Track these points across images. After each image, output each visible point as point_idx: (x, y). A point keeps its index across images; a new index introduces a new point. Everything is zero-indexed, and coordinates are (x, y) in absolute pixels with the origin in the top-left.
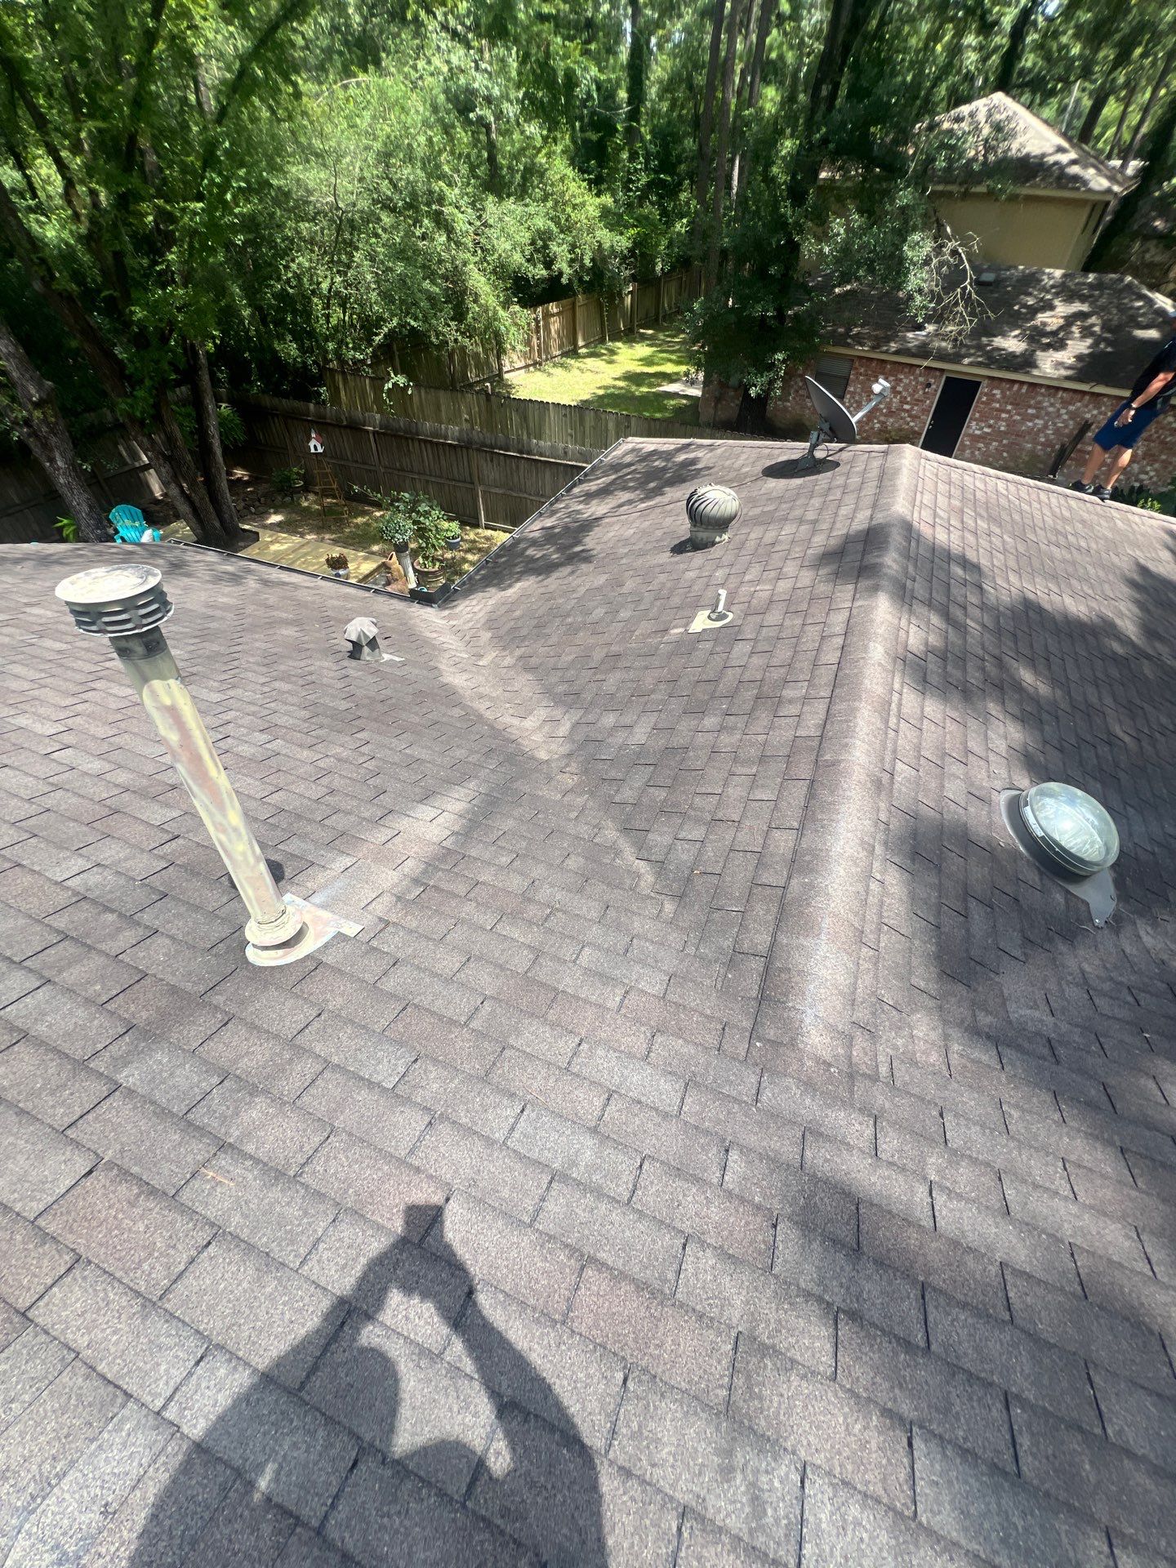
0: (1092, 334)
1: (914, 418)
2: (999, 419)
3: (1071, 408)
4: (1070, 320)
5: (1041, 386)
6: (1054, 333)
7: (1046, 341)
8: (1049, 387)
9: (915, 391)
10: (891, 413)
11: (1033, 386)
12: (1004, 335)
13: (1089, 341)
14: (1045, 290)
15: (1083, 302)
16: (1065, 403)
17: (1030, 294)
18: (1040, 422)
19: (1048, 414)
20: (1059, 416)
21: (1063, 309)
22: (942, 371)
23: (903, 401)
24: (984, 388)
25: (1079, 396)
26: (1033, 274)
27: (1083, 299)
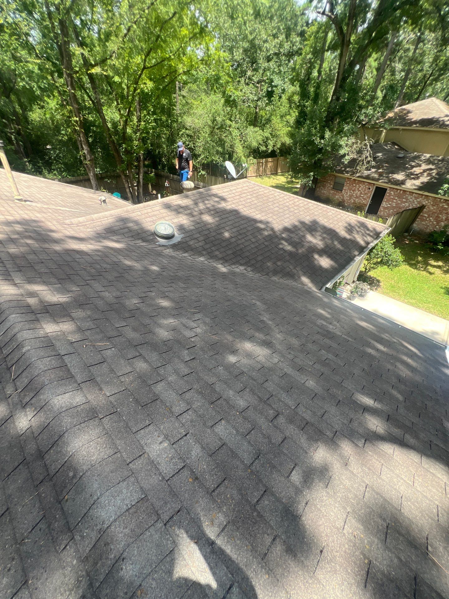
0: (431, 176)
1: (365, 199)
2: (393, 202)
3: (418, 200)
4: (424, 171)
5: (407, 191)
6: (417, 175)
7: (412, 176)
8: (410, 192)
9: (365, 190)
10: (357, 197)
11: (404, 191)
12: (398, 173)
13: (429, 178)
14: (421, 161)
15: (433, 165)
16: (416, 198)
17: (414, 162)
18: (407, 204)
19: (410, 201)
20: (414, 202)
21: (424, 167)
22: (374, 184)
23: (361, 193)
24: (388, 191)
25: (420, 196)
26: (419, 156)
27: (433, 164)
